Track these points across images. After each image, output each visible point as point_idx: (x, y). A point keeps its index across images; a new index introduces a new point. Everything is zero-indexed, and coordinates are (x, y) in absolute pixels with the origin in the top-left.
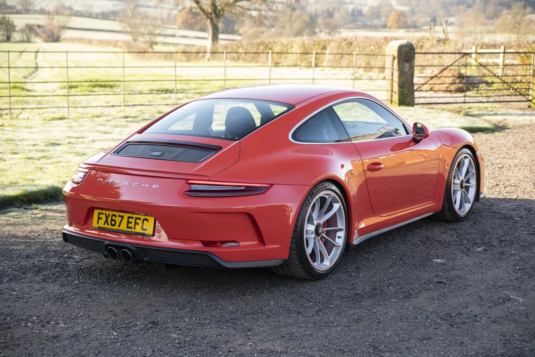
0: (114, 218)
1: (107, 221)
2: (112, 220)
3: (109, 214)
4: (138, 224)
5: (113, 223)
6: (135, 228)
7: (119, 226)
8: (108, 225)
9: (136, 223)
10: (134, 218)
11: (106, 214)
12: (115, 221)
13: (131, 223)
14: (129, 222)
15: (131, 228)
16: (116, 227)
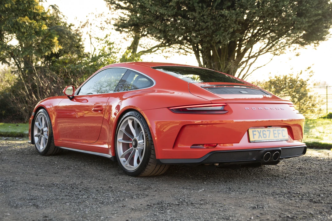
0: (264, 132)
1: (260, 135)
2: (263, 134)
3: (261, 131)
4: (280, 133)
5: (265, 136)
6: (279, 137)
7: (269, 137)
8: (262, 138)
9: (279, 134)
10: (277, 130)
11: (258, 131)
12: (265, 134)
13: (276, 134)
14: (274, 134)
15: (277, 137)
16: (267, 138)
